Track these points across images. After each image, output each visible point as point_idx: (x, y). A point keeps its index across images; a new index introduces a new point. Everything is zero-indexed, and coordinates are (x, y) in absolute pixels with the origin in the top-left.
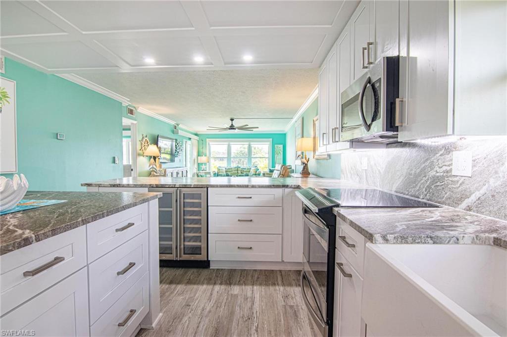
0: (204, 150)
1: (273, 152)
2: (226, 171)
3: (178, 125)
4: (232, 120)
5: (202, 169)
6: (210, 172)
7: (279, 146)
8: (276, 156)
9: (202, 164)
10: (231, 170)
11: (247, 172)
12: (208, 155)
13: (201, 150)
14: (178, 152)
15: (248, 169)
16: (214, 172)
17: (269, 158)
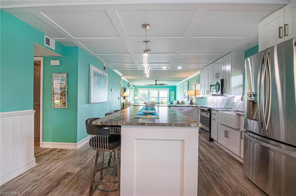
1: (170, 95)
3: (129, 82)
4: (156, 81)
8: (171, 97)
12: (139, 95)
13: (135, 93)
17: (167, 97)
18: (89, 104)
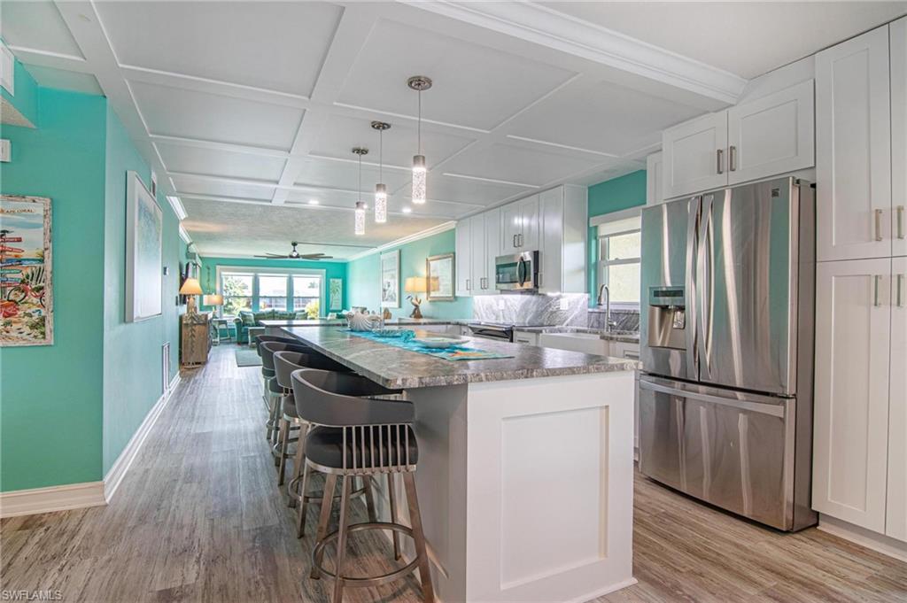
0: (212, 285)
1: (328, 291)
2: (255, 319)
3: (191, 244)
4: (294, 244)
7: (336, 280)
8: (331, 295)
9: (212, 306)
12: (218, 289)
13: (206, 283)
16: (238, 319)
17: (320, 297)
18: (124, 325)
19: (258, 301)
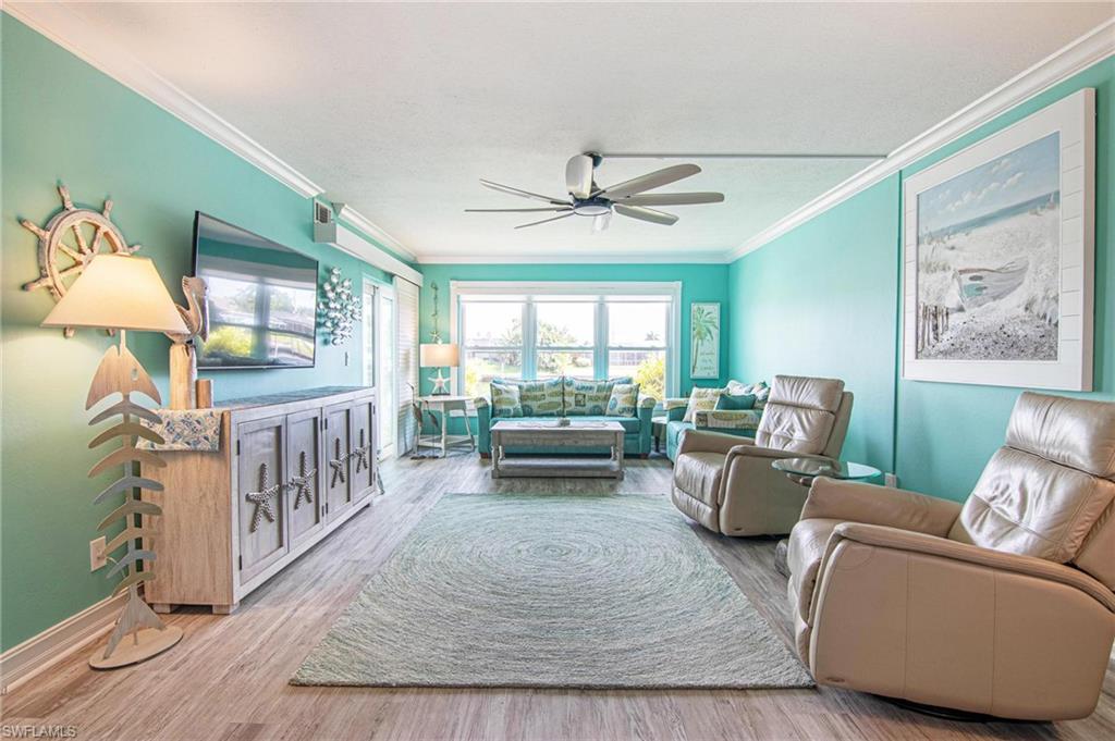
0: (441, 323)
1: (686, 331)
2: (522, 398)
5: (435, 390)
6: (463, 402)
7: (707, 308)
8: (694, 342)
9: (435, 370)
10: (538, 393)
11: (597, 399)
12: (454, 339)
14: (336, 325)
15: (600, 389)
16: (482, 399)
17: (668, 348)
19: (534, 355)
